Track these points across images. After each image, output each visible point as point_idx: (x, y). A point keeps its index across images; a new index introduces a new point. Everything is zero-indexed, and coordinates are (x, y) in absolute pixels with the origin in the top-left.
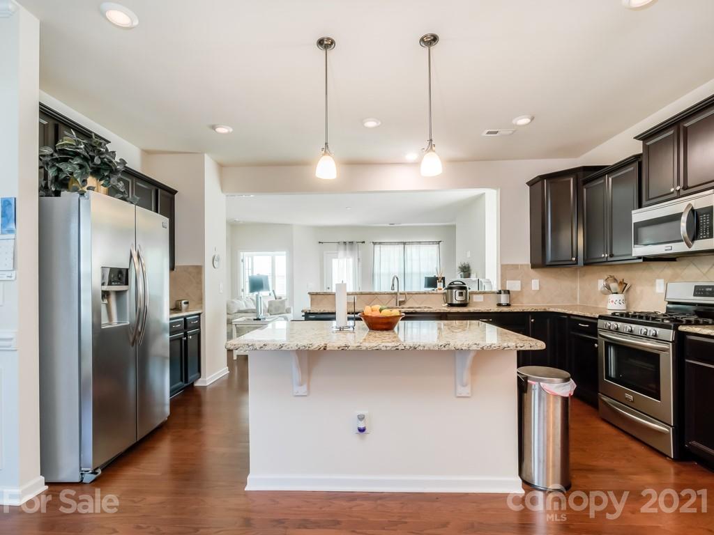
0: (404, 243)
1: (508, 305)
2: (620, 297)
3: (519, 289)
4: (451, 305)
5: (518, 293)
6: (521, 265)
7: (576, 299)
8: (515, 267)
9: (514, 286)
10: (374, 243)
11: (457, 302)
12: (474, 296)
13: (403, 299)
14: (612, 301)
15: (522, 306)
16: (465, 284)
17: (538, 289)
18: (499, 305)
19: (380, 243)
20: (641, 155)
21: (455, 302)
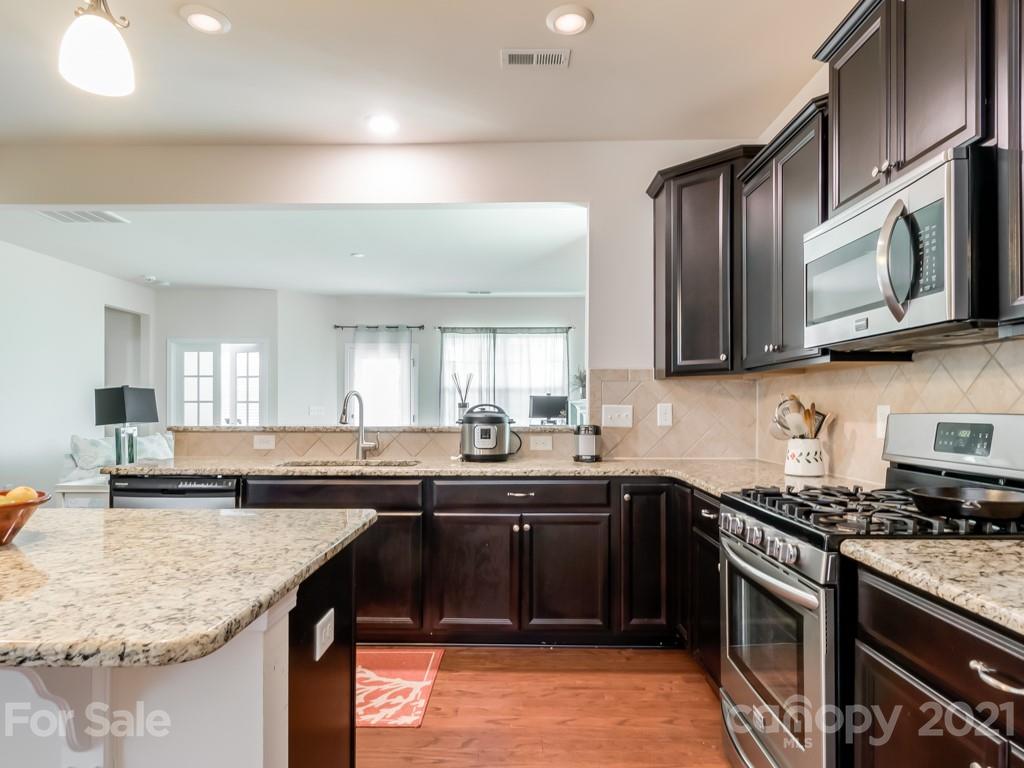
0: (494, 331)
1: (597, 459)
2: (810, 445)
3: (629, 424)
4: (469, 458)
5: (625, 432)
6: (635, 372)
7: (752, 447)
8: (622, 375)
9: (615, 416)
10: (443, 330)
11: (482, 453)
12: (533, 439)
13: (372, 444)
14: (793, 456)
15: (635, 462)
16: (503, 412)
17: (669, 423)
18: (578, 459)
19: (454, 330)
20: (825, 97)
21: (477, 452)
